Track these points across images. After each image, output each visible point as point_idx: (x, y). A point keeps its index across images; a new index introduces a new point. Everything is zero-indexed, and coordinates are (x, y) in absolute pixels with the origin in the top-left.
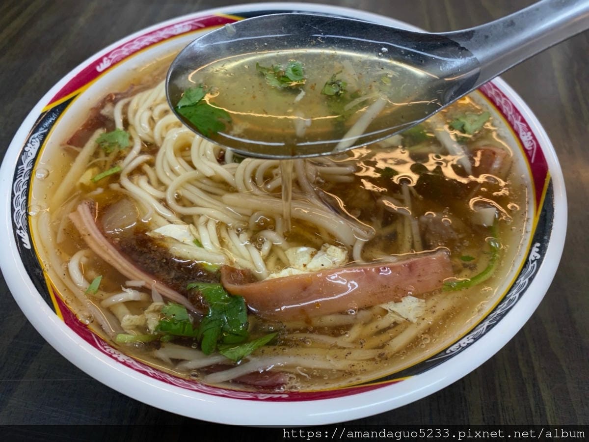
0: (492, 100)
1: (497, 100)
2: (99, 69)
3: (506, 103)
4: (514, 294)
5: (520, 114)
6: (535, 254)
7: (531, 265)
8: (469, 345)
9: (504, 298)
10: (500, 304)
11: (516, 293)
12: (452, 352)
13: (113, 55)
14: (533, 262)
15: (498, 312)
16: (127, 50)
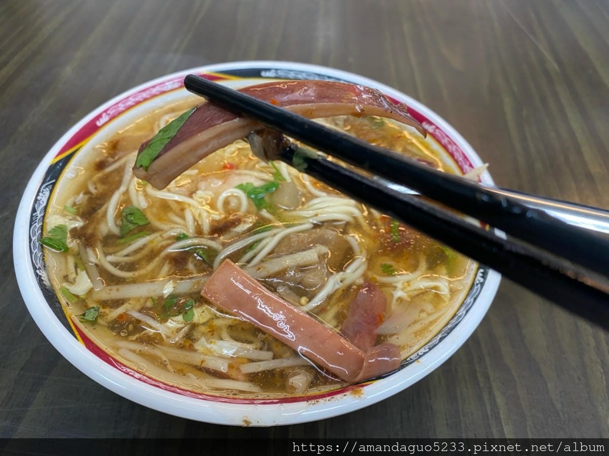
0: (445, 147)
1: (450, 147)
2: (99, 124)
3: (457, 150)
4: (462, 311)
5: (468, 160)
6: (479, 279)
7: (476, 287)
8: (425, 353)
9: (455, 315)
10: (451, 319)
11: (464, 310)
12: (411, 359)
13: (111, 111)
14: (477, 284)
15: (449, 326)
16: (123, 106)
